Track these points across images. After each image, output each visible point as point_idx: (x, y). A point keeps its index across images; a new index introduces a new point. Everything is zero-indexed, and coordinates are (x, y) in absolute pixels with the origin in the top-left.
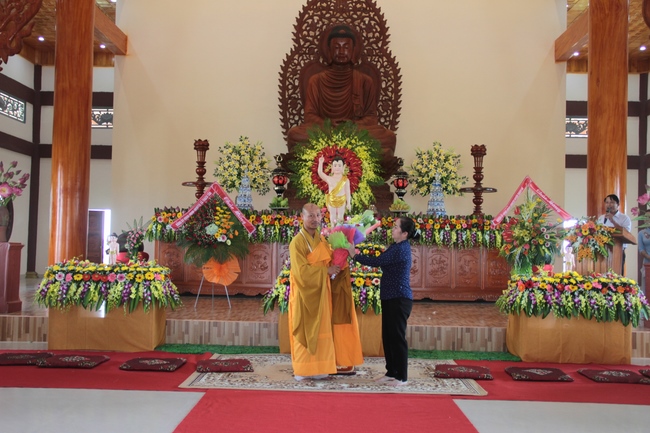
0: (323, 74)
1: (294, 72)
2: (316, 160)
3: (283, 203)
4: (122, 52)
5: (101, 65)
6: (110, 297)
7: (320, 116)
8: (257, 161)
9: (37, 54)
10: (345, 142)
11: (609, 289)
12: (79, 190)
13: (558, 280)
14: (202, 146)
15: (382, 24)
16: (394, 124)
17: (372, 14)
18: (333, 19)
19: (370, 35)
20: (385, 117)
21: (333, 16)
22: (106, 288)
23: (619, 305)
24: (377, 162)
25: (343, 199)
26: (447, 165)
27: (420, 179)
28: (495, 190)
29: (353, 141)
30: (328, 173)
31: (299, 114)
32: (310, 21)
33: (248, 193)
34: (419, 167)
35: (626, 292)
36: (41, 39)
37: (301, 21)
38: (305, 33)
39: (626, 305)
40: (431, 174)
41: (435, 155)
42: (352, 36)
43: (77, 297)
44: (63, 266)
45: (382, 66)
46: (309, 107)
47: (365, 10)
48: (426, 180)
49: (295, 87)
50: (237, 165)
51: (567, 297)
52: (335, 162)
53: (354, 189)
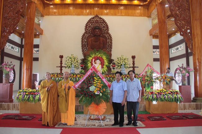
0: (92, 38)
1: (85, 38)
2: (92, 60)
3: (83, 71)
4: (42, 34)
5: (37, 38)
6: (36, 99)
7: (92, 49)
8: (76, 61)
9: (22, 36)
10: (99, 55)
11: (173, 93)
12: (30, 69)
13: (160, 91)
14: (61, 57)
15: (107, 26)
16: (111, 51)
17: (104, 23)
18: (95, 25)
19: (104, 29)
20: (108, 49)
21: (95, 24)
22: (35, 96)
23: (175, 97)
24: (108, 60)
25: (100, 70)
26: (125, 61)
27: (118, 65)
28: (138, 67)
29: (102, 55)
30: (95, 63)
31: (86, 48)
32: (89, 25)
33: (73, 69)
34: (118, 61)
35: (177, 94)
36: (23, 32)
37: (87, 25)
38: (88, 28)
39: (177, 97)
40: (121, 63)
41: (122, 58)
42: (100, 29)
43: (27, 99)
44: (23, 90)
45: (107, 36)
46: (89, 47)
47: (103, 23)
48: (120, 65)
49: (85, 42)
50: (71, 62)
51: (162, 96)
52: (97, 60)
53: (102, 67)
